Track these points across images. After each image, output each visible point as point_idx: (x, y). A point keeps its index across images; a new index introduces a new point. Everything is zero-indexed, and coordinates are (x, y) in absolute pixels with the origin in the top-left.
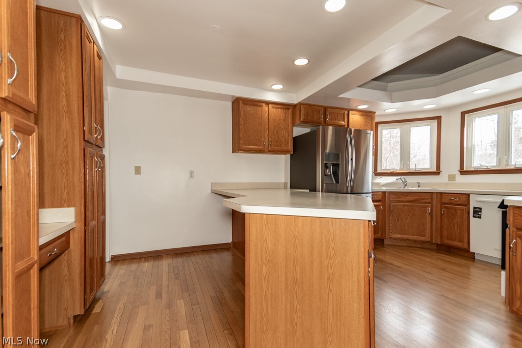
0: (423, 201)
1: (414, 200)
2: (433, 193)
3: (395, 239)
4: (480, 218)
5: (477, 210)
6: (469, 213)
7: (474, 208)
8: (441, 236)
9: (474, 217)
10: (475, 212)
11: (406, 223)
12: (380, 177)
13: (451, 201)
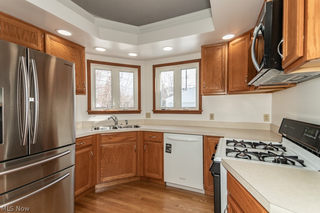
0: (131, 140)
1: (123, 140)
2: (138, 131)
3: (107, 182)
4: (170, 152)
5: (168, 146)
6: (163, 148)
7: (167, 144)
8: (144, 170)
9: (166, 152)
10: (167, 148)
11: (116, 163)
12: (93, 115)
13: (151, 138)
